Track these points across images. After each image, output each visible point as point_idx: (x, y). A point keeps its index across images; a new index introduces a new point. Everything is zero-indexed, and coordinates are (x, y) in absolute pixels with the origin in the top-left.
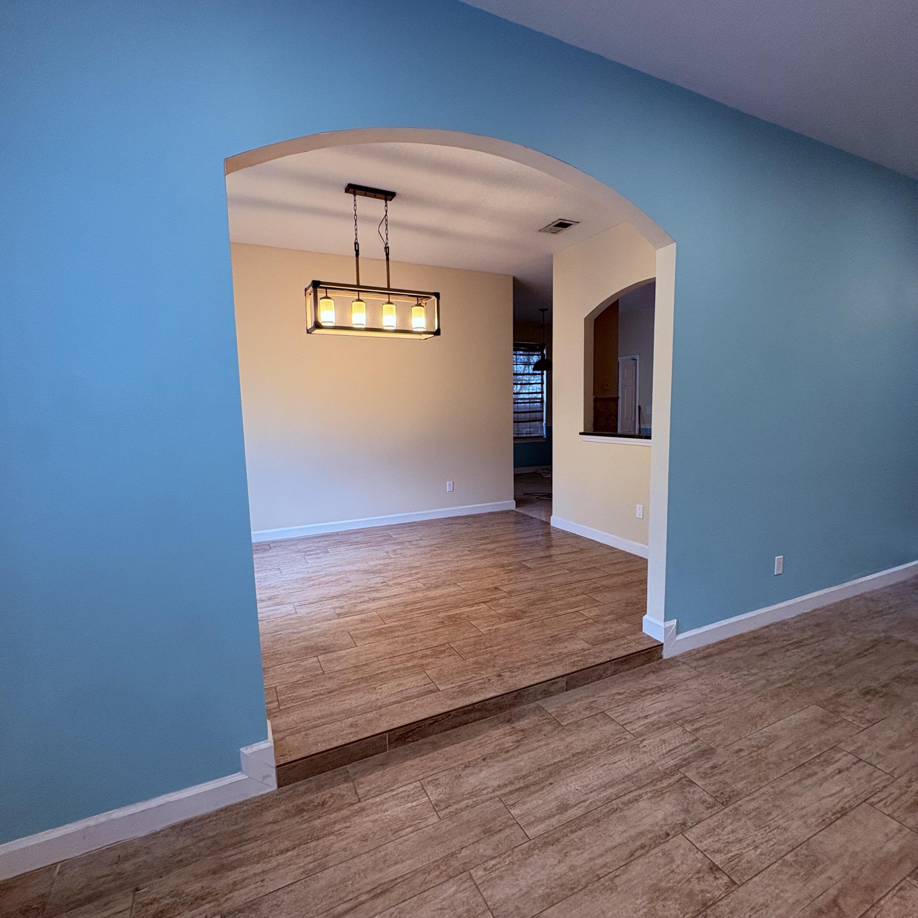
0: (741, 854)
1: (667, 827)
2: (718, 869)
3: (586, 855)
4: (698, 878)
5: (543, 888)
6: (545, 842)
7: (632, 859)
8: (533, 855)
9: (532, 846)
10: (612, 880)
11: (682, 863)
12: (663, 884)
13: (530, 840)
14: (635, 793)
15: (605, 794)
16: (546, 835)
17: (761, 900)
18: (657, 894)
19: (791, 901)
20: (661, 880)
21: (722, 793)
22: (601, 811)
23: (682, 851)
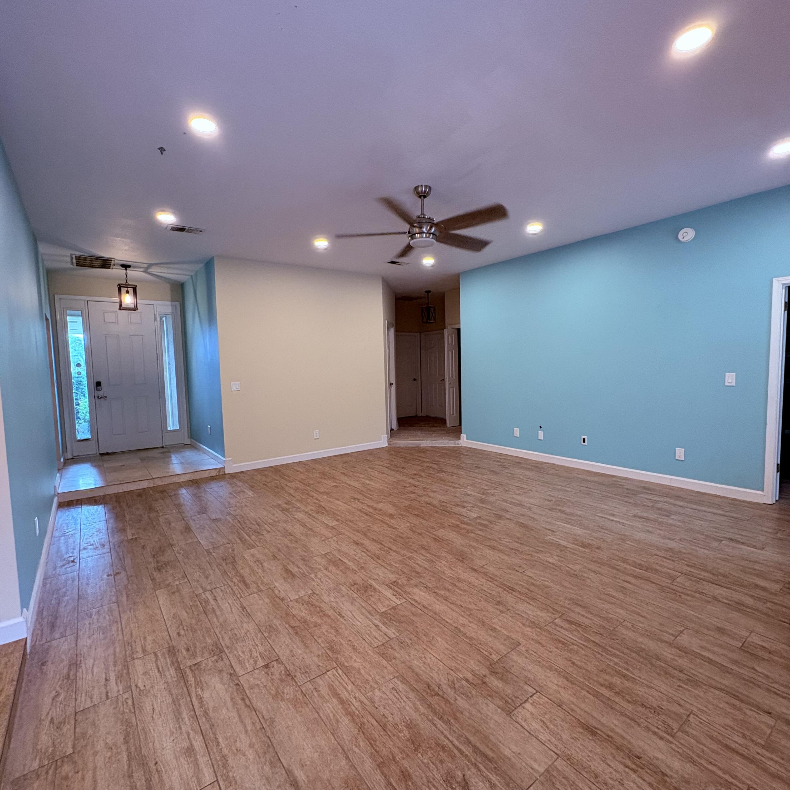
0: (260, 653)
1: (231, 684)
2: (268, 664)
3: (243, 736)
4: (272, 675)
5: (265, 767)
6: (223, 767)
7: (251, 707)
8: (233, 777)
9: (224, 778)
10: (266, 720)
11: (260, 680)
12: (273, 692)
13: (217, 780)
14: (194, 700)
15: (187, 719)
16: (215, 767)
17: (288, 652)
18: (279, 697)
19: (290, 641)
20: (270, 693)
21: (213, 651)
22: (203, 723)
23: (252, 679)
